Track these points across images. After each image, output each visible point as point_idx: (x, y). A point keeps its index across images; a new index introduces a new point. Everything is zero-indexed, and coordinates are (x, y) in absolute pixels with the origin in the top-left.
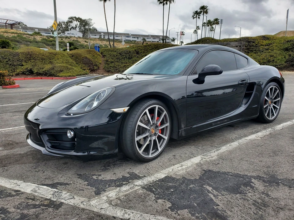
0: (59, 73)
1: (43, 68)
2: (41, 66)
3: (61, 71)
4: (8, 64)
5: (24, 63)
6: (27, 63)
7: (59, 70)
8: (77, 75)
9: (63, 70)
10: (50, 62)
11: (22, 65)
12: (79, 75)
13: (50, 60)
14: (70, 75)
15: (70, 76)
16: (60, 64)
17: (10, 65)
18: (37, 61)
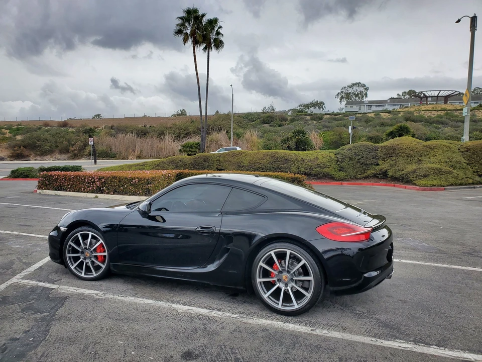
0: (420, 179)
1: (403, 170)
2: (401, 167)
3: (425, 176)
4: (359, 162)
5: (380, 162)
6: (385, 161)
7: (422, 174)
8: (452, 185)
9: (429, 175)
10: (420, 160)
11: (378, 165)
12: (456, 185)
13: (420, 158)
14: (434, 183)
15: (434, 186)
16: (433, 165)
17: (362, 164)
18: (400, 159)
